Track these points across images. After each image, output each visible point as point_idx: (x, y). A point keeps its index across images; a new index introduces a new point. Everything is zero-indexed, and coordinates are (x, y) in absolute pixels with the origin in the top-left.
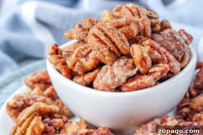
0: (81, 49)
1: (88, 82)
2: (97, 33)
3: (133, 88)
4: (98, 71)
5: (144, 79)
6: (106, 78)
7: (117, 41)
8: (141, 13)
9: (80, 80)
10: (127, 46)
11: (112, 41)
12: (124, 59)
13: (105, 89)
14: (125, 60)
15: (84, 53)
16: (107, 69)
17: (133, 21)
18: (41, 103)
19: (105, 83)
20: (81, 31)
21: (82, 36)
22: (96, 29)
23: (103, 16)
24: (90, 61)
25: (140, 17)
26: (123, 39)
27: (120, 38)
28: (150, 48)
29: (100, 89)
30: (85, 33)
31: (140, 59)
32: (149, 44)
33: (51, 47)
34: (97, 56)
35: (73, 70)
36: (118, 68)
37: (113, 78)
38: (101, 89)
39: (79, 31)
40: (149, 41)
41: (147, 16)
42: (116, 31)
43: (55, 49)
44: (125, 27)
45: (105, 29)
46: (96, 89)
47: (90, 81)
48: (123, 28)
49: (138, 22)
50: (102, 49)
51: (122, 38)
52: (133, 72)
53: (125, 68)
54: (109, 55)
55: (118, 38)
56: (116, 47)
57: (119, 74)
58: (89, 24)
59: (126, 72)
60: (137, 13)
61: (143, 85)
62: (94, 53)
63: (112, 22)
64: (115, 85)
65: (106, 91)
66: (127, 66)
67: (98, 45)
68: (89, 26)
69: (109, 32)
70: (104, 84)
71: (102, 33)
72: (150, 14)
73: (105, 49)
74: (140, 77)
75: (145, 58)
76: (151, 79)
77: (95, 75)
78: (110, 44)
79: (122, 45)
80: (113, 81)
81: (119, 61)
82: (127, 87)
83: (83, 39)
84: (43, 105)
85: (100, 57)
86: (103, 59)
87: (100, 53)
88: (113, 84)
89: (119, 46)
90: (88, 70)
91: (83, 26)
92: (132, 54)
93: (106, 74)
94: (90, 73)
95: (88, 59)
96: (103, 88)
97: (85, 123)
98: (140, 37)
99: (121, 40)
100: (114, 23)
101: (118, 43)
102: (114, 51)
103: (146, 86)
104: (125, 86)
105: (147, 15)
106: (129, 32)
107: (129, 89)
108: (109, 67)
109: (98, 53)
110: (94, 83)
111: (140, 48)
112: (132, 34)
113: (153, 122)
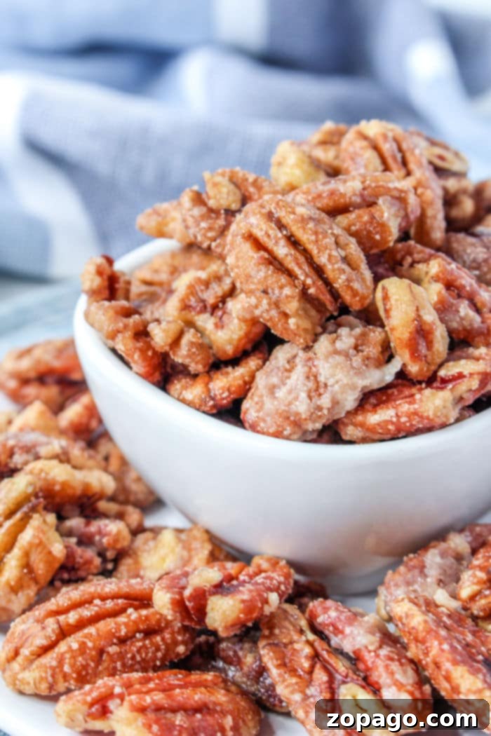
0: (199, 280)
1: (225, 402)
2: (263, 233)
3: (380, 431)
4: (260, 362)
5: (421, 400)
6: (290, 392)
7: (333, 264)
8: (410, 158)
9: (194, 392)
10: (364, 280)
11: (315, 263)
12: (352, 327)
13: (285, 429)
14: (358, 331)
15: (210, 297)
16: (292, 360)
17: (387, 191)
18: (55, 462)
19: (284, 411)
20: (203, 217)
21: (204, 235)
22: (258, 216)
23: (280, 164)
24: (232, 327)
25: (409, 174)
26: (350, 256)
27: (343, 253)
28: (444, 292)
29: (265, 430)
30: (216, 226)
31: (411, 333)
32: (441, 275)
33: (92, 269)
34: (257, 312)
35: (172, 357)
36: (331, 360)
37: (313, 394)
38: (272, 430)
39: (192, 216)
40: (440, 266)
41: (431, 168)
42: (326, 227)
43: (105, 277)
44: (357, 211)
45: (288, 219)
46: (254, 428)
47: (229, 399)
48: (352, 216)
49: (403, 195)
50: (277, 292)
51: (348, 251)
52: (384, 375)
53: (357, 360)
54: (301, 312)
55: (334, 253)
56: (328, 283)
57: (337, 382)
58: (228, 194)
59: (359, 373)
60: (399, 156)
61: (418, 422)
62: (249, 303)
63: (314, 192)
64: (320, 417)
65: (288, 438)
66: (365, 353)
67: (266, 278)
68: (231, 198)
69: (304, 229)
70: (280, 415)
71: (280, 235)
72: (442, 158)
73: (287, 291)
74: (407, 392)
75: (426, 328)
76: (445, 401)
77: (247, 379)
78: (307, 276)
79: (349, 280)
80: (312, 405)
81: (334, 335)
82: (362, 425)
83: (209, 248)
84: (59, 473)
85: (271, 319)
86: (280, 326)
87: (269, 304)
88: (314, 416)
89: (339, 283)
90: (223, 358)
91: (209, 198)
92: (382, 313)
93: (288, 378)
94: (230, 369)
95: (225, 318)
96: (279, 426)
97: (205, 537)
98: (409, 247)
99: (346, 260)
100: (319, 196)
101: (333, 270)
102: (318, 299)
103: (428, 426)
104: (354, 420)
105: (431, 163)
106: (371, 229)
107: (368, 434)
108: (301, 354)
109: (265, 302)
110: (246, 405)
111: (411, 291)
112: (382, 237)
113: (443, 545)
